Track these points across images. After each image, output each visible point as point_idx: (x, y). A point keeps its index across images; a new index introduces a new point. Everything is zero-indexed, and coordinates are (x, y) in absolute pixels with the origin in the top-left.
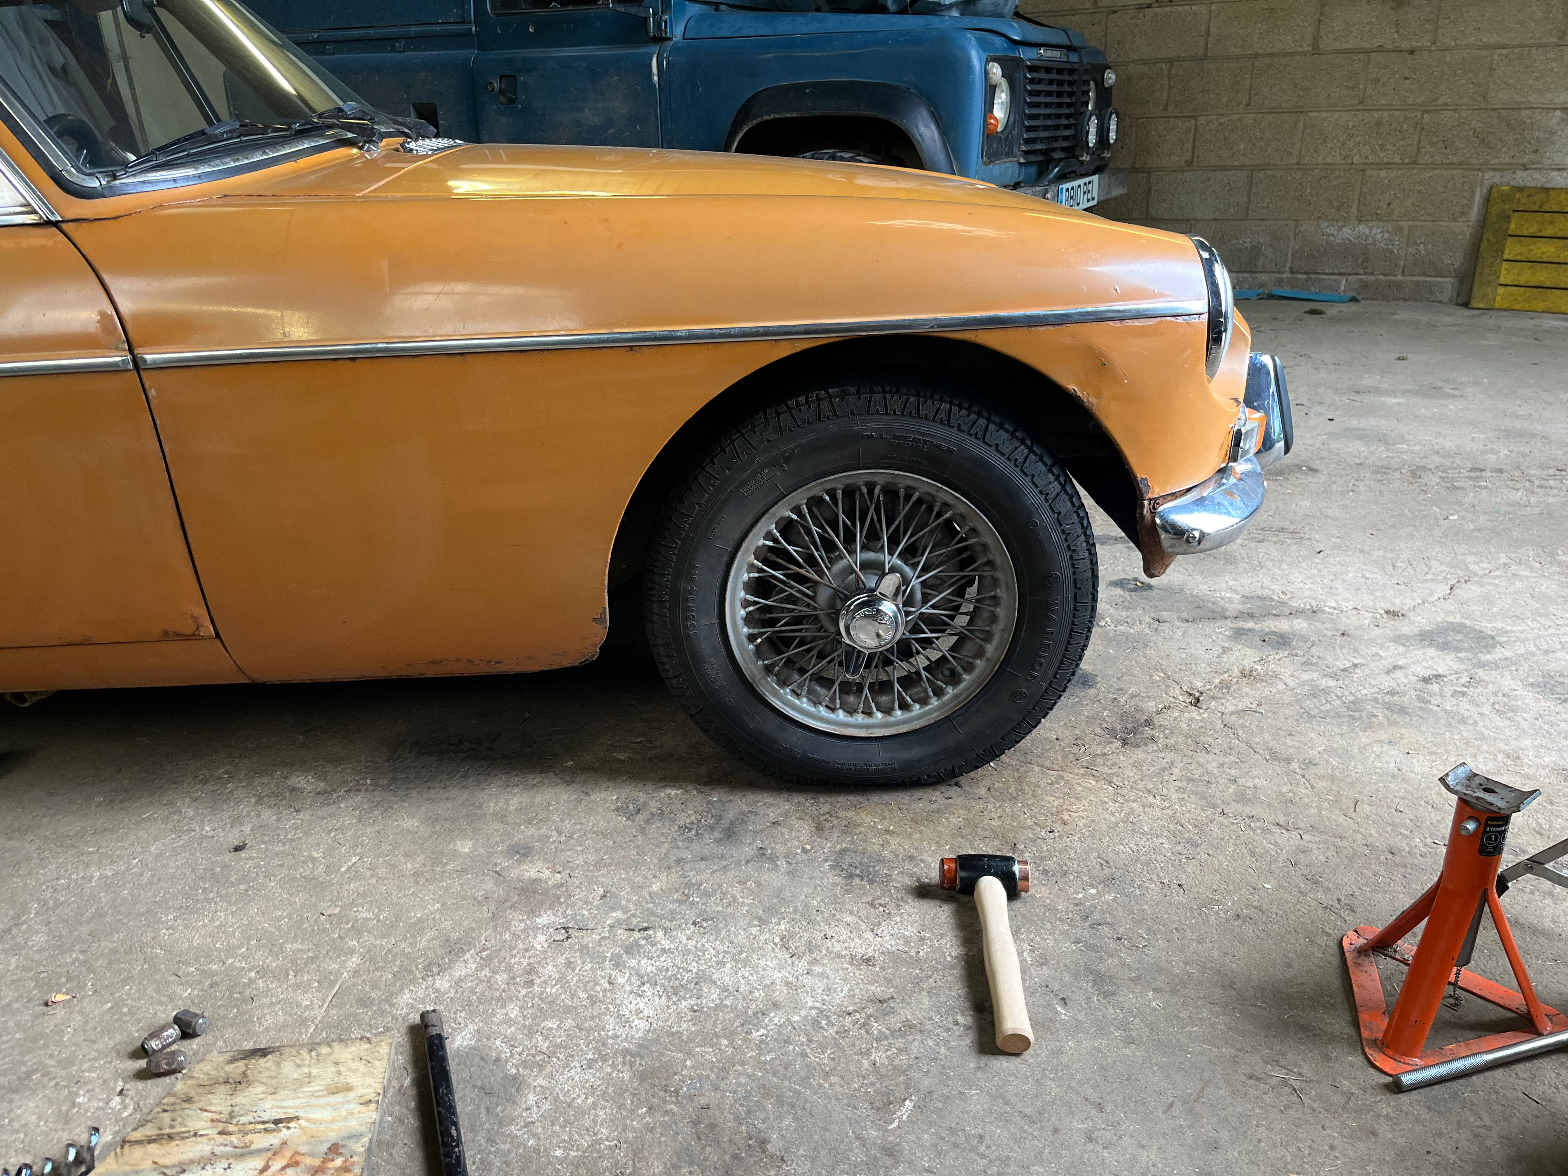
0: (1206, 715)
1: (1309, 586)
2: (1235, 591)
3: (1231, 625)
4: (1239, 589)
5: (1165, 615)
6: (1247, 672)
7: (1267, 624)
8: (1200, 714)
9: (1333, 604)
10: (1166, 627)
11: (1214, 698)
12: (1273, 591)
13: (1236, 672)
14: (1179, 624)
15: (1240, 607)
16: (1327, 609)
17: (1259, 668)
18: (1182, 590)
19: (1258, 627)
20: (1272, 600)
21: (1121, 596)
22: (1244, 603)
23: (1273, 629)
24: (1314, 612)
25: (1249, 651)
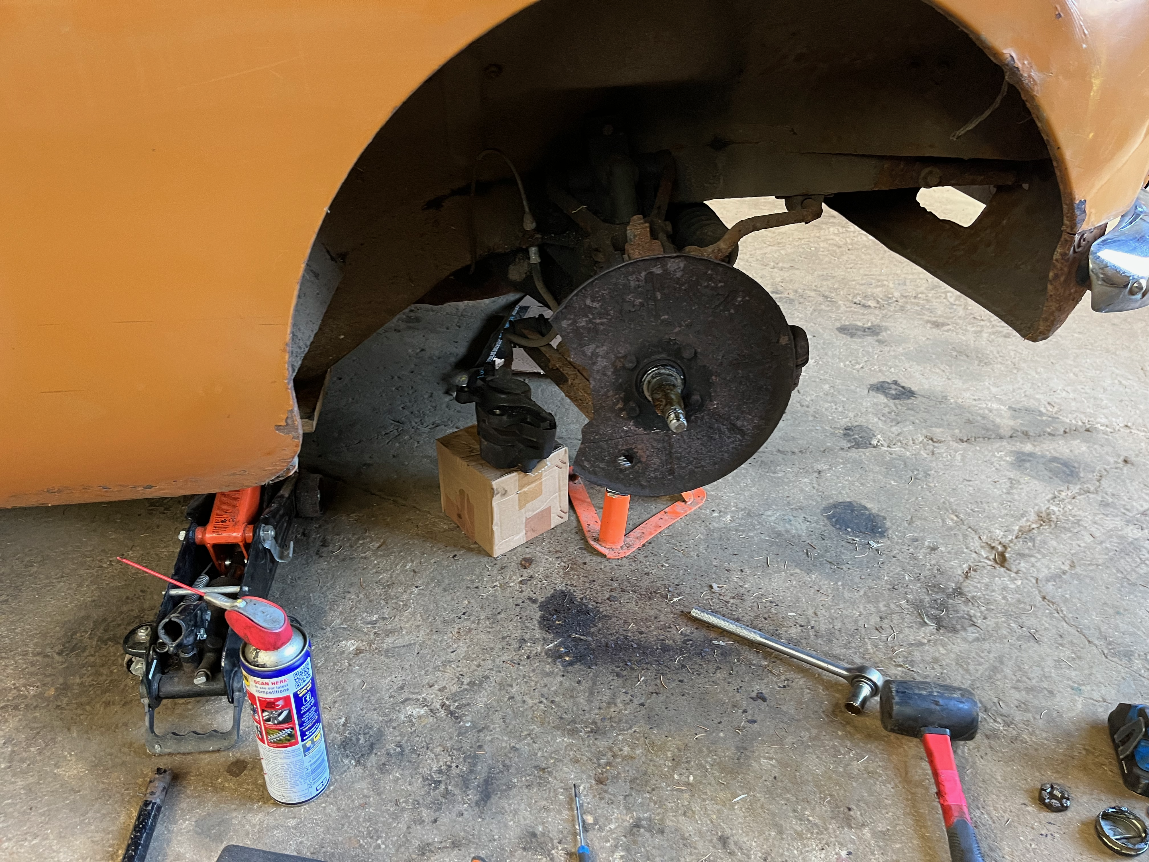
0: (1019, 583)
1: (1071, 395)
2: (1000, 401)
3: (1009, 447)
4: (1004, 398)
5: (937, 432)
6: (1044, 515)
7: (1045, 446)
8: (1013, 580)
9: (1104, 420)
10: (941, 449)
11: (1022, 555)
12: (1038, 400)
13: (1033, 517)
14: (955, 444)
15: (1011, 423)
16: (1098, 426)
17: (1056, 509)
18: (945, 398)
19: (1037, 450)
20: (1041, 414)
21: (887, 406)
22: (1014, 418)
23: (1055, 454)
24: (1088, 430)
25: (1036, 485)
